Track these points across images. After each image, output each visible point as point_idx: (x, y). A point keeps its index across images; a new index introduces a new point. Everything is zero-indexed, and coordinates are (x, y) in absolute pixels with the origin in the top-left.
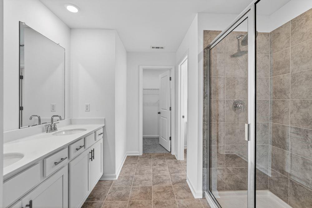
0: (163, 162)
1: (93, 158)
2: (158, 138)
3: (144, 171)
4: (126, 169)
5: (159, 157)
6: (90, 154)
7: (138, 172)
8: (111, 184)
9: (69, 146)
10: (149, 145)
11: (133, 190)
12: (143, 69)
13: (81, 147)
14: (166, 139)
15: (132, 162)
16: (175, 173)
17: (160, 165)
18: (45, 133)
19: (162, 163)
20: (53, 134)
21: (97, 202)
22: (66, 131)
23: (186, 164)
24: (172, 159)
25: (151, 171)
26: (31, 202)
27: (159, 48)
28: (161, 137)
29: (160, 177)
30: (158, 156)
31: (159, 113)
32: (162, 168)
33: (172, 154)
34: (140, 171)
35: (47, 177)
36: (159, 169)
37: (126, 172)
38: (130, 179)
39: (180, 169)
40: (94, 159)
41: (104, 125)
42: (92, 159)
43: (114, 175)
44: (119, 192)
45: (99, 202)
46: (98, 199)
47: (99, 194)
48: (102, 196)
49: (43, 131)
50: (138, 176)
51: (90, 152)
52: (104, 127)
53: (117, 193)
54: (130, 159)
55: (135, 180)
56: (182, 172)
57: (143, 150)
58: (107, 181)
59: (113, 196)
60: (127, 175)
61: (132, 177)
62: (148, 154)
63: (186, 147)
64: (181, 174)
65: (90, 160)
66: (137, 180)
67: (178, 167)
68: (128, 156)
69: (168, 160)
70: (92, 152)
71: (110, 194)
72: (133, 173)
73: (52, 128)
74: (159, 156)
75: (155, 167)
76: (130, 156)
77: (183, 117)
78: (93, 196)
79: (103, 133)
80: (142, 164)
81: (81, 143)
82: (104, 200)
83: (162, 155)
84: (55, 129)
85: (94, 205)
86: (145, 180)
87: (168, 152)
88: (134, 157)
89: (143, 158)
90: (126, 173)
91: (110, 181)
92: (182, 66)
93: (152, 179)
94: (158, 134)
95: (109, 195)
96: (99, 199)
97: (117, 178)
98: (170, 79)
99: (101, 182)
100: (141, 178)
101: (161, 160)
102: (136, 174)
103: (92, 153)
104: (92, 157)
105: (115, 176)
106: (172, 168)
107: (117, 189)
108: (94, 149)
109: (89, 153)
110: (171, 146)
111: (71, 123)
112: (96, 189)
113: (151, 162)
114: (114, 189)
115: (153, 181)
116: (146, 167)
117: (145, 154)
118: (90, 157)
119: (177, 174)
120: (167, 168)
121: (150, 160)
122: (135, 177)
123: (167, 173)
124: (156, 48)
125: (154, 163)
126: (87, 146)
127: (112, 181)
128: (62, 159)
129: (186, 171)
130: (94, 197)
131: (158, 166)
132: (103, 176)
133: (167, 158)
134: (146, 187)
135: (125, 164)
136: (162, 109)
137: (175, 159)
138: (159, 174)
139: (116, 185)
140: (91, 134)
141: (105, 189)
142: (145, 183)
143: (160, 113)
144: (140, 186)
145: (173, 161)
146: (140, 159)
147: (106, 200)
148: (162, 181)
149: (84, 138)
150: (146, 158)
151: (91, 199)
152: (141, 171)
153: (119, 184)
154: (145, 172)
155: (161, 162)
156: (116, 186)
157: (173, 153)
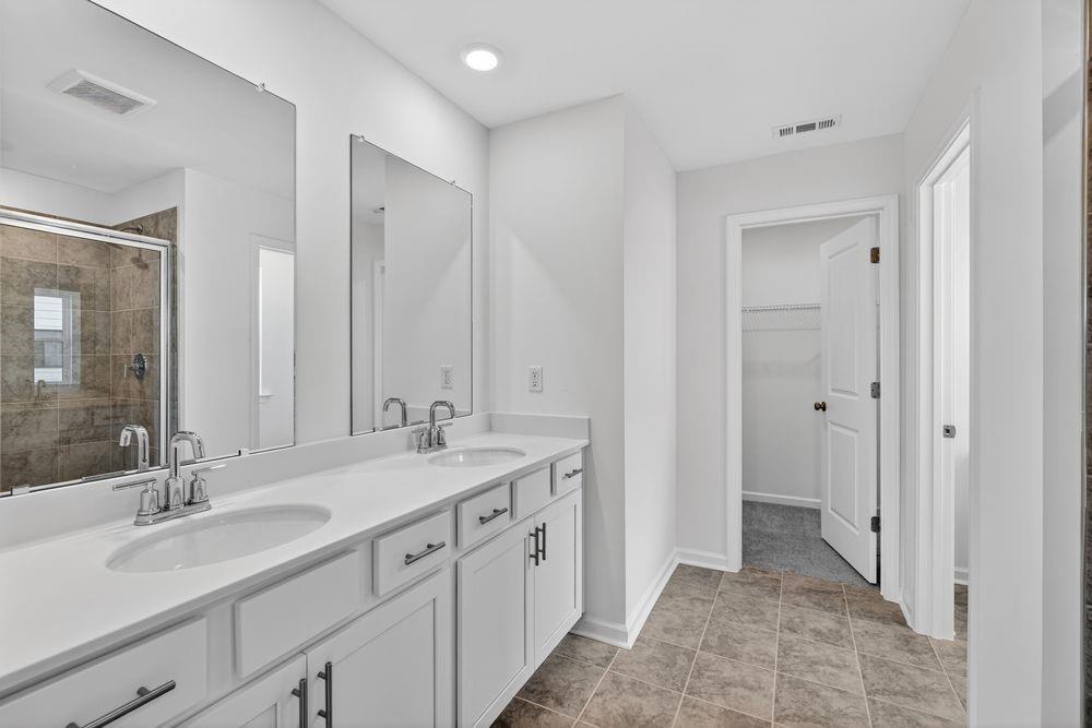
0: (832, 625)
1: (540, 554)
2: (815, 513)
3: (742, 641)
4: (667, 614)
5: (815, 598)
6: (533, 538)
7: (714, 640)
8: (608, 660)
9: (456, 504)
10: (771, 537)
11: (685, 713)
12: (743, 231)
13: (497, 512)
14: (853, 525)
15: (695, 593)
16: (896, 694)
17: (817, 633)
18: (414, 455)
19: (830, 630)
20: (432, 461)
21: (555, 714)
22: (469, 452)
23: (962, 666)
24: (883, 619)
25: (774, 650)
26: (329, 667)
27: (811, 127)
28: (830, 511)
29: (814, 694)
30: (810, 590)
31: (821, 407)
32: (828, 652)
33: (887, 598)
34: (723, 639)
35: (384, 599)
36: (811, 652)
37: (668, 626)
38: (679, 661)
39: (927, 681)
40: (544, 559)
41: (585, 442)
42: (536, 557)
43: (619, 627)
44: (634, 700)
45: (560, 713)
46: (559, 702)
47: (563, 684)
48: (572, 693)
49: (410, 448)
50: (712, 656)
51: (533, 532)
52: (586, 450)
53: (625, 704)
54: (689, 579)
55: (699, 674)
56: (940, 699)
57: (745, 554)
58: (594, 645)
59: (609, 707)
60: (671, 640)
61: (690, 655)
62: (766, 573)
63: (965, 576)
64: (928, 710)
65: (533, 560)
66: (709, 674)
67: (918, 672)
68: (681, 566)
69: (863, 623)
70: (539, 532)
71: (600, 700)
72: (692, 640)
73: (434, 441)
74: (817, 592)
75: (793, 637)
76: (690, 567)
77: (949, 431)
78: (544, 686)
79: (581, 470)
80: (735, 611)
81: (500, 499)
82: (578, 712)
83: (830, 593)
84: (441, 443)
85: (544, 718)
86: (744, 685)
87: (860, 585)
88: (707, 573)
89: (742, 584)
90: (666, 631)
91: (606, 646)
92: (942, 186)
93: (774, 689)
94: (818, 494)
95: (595, 700)
96: (561, 704)
97: (630, 644)
98: (875, 255)
99: (577, 643)
100: (728, 672)
101: (826, 613)
102: (706, 646)
103: (536, 536)
104: (537, 550)
105: (625, 636)
106: (880, 664)
107: (626, 687)
108: (544, 524)
109: (527, 536)
110: (879, 555)
111: (490, 427)
112: (556, 661)
113: (778, 610)
114: (616, 682)
115: (777, 700)
116: (753, 627)
117: (752, 570)
118: (533, 552)
119: (909, 705)
120: (853, 658)
121: (770, 601)
122: (699, 657)
123: (854, 682)
124: (801, 129)
125: (791, 620)
126: (520, 512)
127: (613, 649)
128: (429, 546)
129: (964, 702)
130: (547, 692)
131: (808, 637)
132: (580, 623)
133: (854, 608)
134: (743, 716)
135: (667, 594)
136: (833, 390)
137: (903, 622)
138: (809, 678)
139: (625, 667)
140: (538, 470)
141: (586, 674)
142: (742, 697)
143: (824, 409)
144: (719, 703)
145: (890, 631)
146: (728, 586)
147: (585, 716)
148: (823, 713)
149: (511, 483)
150: (755, 590)
151: (538, 691)
152: (730, 641)
153: (635, 667)
154: (748, 648)
155: (826, 622)
156: (624, 671)
157: (890, 591)
